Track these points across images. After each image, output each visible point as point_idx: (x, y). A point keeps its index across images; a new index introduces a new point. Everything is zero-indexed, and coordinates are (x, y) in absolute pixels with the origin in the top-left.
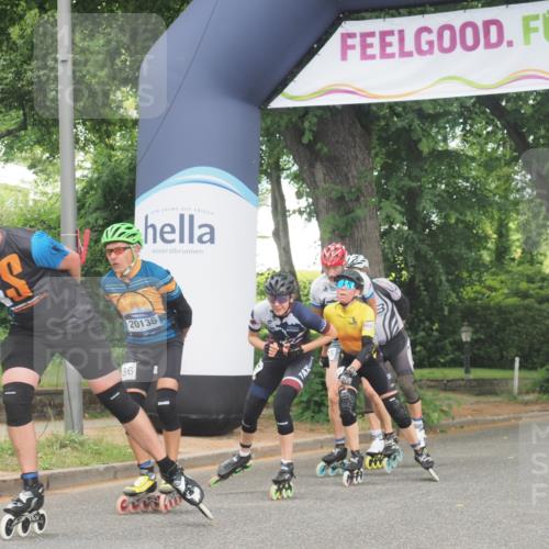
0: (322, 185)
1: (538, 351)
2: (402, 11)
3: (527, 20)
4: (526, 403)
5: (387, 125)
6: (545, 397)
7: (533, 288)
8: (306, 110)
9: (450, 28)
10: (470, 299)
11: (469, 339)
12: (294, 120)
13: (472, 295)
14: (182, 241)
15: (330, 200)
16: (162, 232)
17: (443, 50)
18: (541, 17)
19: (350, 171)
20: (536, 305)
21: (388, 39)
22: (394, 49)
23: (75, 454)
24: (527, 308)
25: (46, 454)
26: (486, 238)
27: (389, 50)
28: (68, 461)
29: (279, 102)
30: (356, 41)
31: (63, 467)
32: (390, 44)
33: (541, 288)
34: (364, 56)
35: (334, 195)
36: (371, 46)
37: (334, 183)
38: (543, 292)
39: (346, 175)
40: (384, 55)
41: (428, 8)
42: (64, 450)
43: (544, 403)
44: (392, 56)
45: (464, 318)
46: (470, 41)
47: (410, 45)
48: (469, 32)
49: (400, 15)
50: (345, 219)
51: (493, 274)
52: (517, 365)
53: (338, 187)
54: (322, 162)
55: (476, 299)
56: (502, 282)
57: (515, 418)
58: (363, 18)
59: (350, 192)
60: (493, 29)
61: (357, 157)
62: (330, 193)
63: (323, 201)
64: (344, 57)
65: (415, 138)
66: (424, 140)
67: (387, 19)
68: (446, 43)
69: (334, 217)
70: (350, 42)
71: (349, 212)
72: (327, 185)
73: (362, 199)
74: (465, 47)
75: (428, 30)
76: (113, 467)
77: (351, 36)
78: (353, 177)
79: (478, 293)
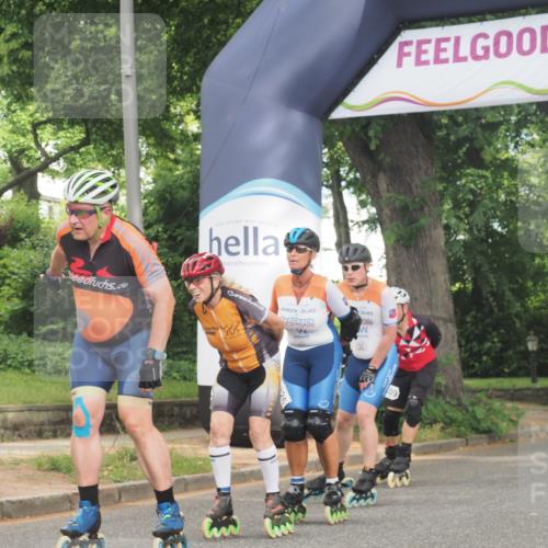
0: (385, 195)
2: (461, 19)
5: (448, 134)
8: (368, 122)
9: (509, 35)
10: (535, 308)
11: (535, 348)
12: (357, 129)
13: (537, 304)
14: (246, 253)
15: (394, 210)
16: (227, 245)
17: (498, 54)
19: (413, 181)
21: (443, 45)
22: (449, 54)
25: (117, 467)
27: (443, 56)
28: (138, 473)
29: (340, 113)
30: (412, 49)
31: (134, 480)
32: (445, 50)
34: (419, 62)
35: (397, 204)
36: (426, 52)
37: (399, 193)
39: (409, 185)
40: (438, 61)
41: (488, 17)
42: (134, 463)
44: (446, 61)
45: (529, 327)
46: (526, 46)
47: (465, 50)
48: (527, 37)
49: (460, 23)
50: (408, 229)
53: (402, 197)
54: (385, 171)
55: (540, 308)
58: (423, 27)
59: (415, 202)
61: (420, 167)
62: (394, 202)
63: (387, 211)
64: (399, 64)
65: (478, 146)
66: (486, 147)
67: (446, 28)
68: (503, 49)
69: (398, 226)
70: (406, 49)
71: (413, 221)
72: (392, 195)
73: (426, 209)
74: (521, 52)
75: (485, 36)
76: (184, 479)
77: (408, 43)
78: (417, 187)
79: (543, 302)
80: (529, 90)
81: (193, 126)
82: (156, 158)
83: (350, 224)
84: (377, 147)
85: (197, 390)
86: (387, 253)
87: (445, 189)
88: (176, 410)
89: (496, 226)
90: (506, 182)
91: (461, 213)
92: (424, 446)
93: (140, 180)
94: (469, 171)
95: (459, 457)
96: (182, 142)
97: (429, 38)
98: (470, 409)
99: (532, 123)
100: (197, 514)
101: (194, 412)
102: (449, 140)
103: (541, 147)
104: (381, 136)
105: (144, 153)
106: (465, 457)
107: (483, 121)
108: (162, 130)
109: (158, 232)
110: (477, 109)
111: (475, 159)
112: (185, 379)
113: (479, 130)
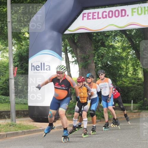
0: (79, 54)
1: (138, 98)
2: (99, 7)
3: (133, 9)
4: (135, 113)
5: (96, 38)
6: (140, 111)
7: (136, 82)
8: (74, 34)
9: (112, 11)
10: (119, 85)
12: (71, 36)
13: (120, 84)
14: (41, 70)
15: (81, 58)
16: (36, 68)
17: (109, 17)
18: (136, 8)
19: (86, 51)
20: (137, 86)
21: (95, 14)
22: (96, 17)
23: (14, 128)
24: (134, 87)
25: (6, 128)
26: (123, 68)
27: (94, 17)
28: (12, 130)
29: (67, 32)
30: (86, 15)
31: (10, 132)
32: (95, 15)
33: (138, 81)
34: (88, 19)
35: (82, 57)
36: (90, 16)
37: (83, 54)
38: (139, 83)
39: (85, 51)
40: (93, 18)
41: (106, 7)
42: (11, 127)
43: (139, 112)
44: (95, 19)
46: (117, 15)
47: (100, 16)
48: (117, 12)
50: (85, 63)
51: (125, 78)
52: (132, 102)
53: (83, 55)
54: (79, 48)
56: (127, 80)
57: (132, 117)
58: (89, 9)
59: (87, 56)
60: (123, 12)
61: (88, 47)
62: (81, 56)
63: (79, 59)
64: (83, 19)
65: (104, 41)
66: (106, 42)
67: (95, 9)
68: (111, 15)
69: (82, 63)
70: (85, 15)
71: (86, 61)
72: (80, 54)
73: (90, 58)
74: (116, 16)
75: (106, 12)
76: (24, 131)
77: (85, 14)
78: (87, 52)
79: (121, 83)
80: (118, 27)
81: (27, 35)
82: (17, 44)
83: (70, 62)
84: (77, 41)
85: (28, 107)
86: (79, 70)
87: (95, 53)
88: (22, 112)
89: (109, 63)
90: (111, 51)
91: (99, 59)
92: (89, 122)
93: (13, 50)
94: (101, 48)
95: (98, 125)
96: (24, 40)
97: (91, 12)
98: (102, 112)
99: (118, 35)
100: (28, 141)
101: (27, 113)
102: (96, 40)
103: (121, 42)
104: (78, 38)
105: (14, 43)
106: (100, 125)
107: (105, 35)
108: (19, 36)
109: (18, 64)
110: (104, 32)
111: (103, 45)
112: (25, 104)
113: (104, 37)
